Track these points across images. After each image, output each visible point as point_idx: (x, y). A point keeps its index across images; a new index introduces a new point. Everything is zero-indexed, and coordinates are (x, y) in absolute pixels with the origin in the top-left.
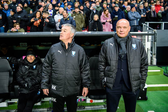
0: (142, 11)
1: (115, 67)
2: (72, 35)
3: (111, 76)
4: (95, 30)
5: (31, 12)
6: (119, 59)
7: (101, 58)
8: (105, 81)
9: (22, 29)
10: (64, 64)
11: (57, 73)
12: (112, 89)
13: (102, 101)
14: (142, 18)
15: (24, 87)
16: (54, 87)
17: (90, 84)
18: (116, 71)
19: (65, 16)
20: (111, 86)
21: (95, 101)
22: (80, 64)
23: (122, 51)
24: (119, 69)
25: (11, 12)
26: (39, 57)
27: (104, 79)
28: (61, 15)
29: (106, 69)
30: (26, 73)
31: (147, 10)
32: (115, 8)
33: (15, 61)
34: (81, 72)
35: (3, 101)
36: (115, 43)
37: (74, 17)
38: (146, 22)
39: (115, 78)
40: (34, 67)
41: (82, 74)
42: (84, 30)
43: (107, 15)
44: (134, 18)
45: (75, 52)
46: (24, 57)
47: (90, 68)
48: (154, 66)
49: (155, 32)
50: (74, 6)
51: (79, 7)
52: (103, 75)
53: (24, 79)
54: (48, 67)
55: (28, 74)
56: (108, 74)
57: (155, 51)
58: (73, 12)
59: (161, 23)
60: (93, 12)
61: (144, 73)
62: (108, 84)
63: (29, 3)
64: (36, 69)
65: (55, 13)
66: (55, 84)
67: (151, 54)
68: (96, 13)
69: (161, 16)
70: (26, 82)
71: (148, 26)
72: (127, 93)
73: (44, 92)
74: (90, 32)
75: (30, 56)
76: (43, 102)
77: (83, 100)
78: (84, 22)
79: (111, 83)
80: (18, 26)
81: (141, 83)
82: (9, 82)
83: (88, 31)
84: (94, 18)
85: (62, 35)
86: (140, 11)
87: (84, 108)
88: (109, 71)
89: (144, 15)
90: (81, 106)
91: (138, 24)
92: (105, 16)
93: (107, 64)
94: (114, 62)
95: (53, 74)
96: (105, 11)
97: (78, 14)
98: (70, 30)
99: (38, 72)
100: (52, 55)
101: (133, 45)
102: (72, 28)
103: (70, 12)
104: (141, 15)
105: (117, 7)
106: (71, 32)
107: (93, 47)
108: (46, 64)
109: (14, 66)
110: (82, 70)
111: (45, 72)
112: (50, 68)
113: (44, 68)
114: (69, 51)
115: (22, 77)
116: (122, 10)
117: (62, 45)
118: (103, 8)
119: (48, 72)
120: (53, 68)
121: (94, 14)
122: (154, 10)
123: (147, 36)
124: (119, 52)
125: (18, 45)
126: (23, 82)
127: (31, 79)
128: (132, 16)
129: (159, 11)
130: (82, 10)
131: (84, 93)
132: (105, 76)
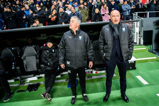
0: (132, 3)
1: (110, 45)
2: (78, 25)
3: (108, 52)
4: (97, 20)
5: (46, 10)
6: (113, 40)
7: (100, 40)
8: (104, 56)
9: (41, 24)
10: (74, 46)
11: (69, 53)
12: (110, 60)
13: (104, 72)
14: (132, 9)
15: (47, 65)
16: (68, 63)
17: (94, 59)
18: (112, 48)
19: (73, 11)
20: (109, 58)
21: (99, 72)
22: (86, 45)
23: (116, 34)
24: (114, 46)
25: (30, 11)
26: (56, 44)
27: (104, 54)
28: (70, 10)
29: (105, 47)
30: (48, 55)
31: (136, 3)
32: (112, 3)
33: (38, 48)
34: (87, 51)
35: (34, 76)
36: (110, 28)
37: (80, 11)
38: (135, 13)
39: (111, 53)
40: (53, 50)
41: (87, 52)
42: (89, 21)
43: (105, 8)
44: (126, 10)
45: (81, 37)
46: (45, 45)
47: (93, 48)
48: (142, 45)
49: (142, 20)
50: (80, 3)
51: (83, 4)
52: (103, 52)
53: (47, 60)
54: (62, 49)
55: (50, 56)
56: (106, 50)
57: (142, 34)
58: (79, 8)
59: (146, 13)
60: (94, 6)
61: (131, 48)
62: (107, 57)
63: (44, 3)
64: (54, 52)
65: (65, 10)
66: (69, 61)
67: (140, 36)
68: (97, 8)
69: (147, 7)
70: (49, 62)
71: (137, 15)
72: (120, 63)
73: (62, 67)
74: (93, 22)
75: (49, 43)
76: (62, 75)
77: (90, 72)
78: (88, 15)
79: (109, 57)
80: (37, 22)
81: (129, 55)
82: (37, 63)
83: (92, 22)
84: (95, 12)
85: (71, 25)
86: (131, 3)
87: (92, 78)
88: (107, 48)
89: (134, 7)
90: (89, 76)
91: (129, 14)
92: (104, 9)
93: (105, 44)
94: (110, 42)
95: (67, 53)
96: (104, 5)
97: (83, 9)
98: (77, 20)
99: (56, 54)
100: (65, 40)
101: (123, 28)
102: (78, 19)
103: (77, 8)
104: (131, 7)
105: (113, 1)
106: (77, 22)
107: (95, 33)
108: (61, 47)
109: (38, 51)
110: (87, 49)
111: (61, 53)
112: (64, 50)
113: (60, 50)
114: (77, 36)
115: (45, 59)
116: (117, 4)
117: (71, 32)
118: (102, 3)
119: (63, 53)
120: (66, 50)
121: (95, 8)
122: (141, 3)
123: (136, 22)
124: (113, 34)
125: (40, 36)
126: (46, 62)
127: (52, 59)
128: (125, 8)
129: (145, 4)
130: (86, 6)
131: (90, 65)
132: (104, 52)
